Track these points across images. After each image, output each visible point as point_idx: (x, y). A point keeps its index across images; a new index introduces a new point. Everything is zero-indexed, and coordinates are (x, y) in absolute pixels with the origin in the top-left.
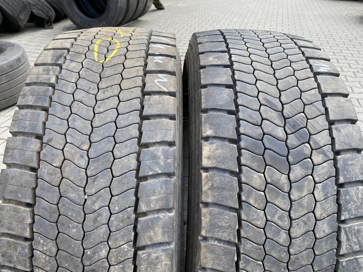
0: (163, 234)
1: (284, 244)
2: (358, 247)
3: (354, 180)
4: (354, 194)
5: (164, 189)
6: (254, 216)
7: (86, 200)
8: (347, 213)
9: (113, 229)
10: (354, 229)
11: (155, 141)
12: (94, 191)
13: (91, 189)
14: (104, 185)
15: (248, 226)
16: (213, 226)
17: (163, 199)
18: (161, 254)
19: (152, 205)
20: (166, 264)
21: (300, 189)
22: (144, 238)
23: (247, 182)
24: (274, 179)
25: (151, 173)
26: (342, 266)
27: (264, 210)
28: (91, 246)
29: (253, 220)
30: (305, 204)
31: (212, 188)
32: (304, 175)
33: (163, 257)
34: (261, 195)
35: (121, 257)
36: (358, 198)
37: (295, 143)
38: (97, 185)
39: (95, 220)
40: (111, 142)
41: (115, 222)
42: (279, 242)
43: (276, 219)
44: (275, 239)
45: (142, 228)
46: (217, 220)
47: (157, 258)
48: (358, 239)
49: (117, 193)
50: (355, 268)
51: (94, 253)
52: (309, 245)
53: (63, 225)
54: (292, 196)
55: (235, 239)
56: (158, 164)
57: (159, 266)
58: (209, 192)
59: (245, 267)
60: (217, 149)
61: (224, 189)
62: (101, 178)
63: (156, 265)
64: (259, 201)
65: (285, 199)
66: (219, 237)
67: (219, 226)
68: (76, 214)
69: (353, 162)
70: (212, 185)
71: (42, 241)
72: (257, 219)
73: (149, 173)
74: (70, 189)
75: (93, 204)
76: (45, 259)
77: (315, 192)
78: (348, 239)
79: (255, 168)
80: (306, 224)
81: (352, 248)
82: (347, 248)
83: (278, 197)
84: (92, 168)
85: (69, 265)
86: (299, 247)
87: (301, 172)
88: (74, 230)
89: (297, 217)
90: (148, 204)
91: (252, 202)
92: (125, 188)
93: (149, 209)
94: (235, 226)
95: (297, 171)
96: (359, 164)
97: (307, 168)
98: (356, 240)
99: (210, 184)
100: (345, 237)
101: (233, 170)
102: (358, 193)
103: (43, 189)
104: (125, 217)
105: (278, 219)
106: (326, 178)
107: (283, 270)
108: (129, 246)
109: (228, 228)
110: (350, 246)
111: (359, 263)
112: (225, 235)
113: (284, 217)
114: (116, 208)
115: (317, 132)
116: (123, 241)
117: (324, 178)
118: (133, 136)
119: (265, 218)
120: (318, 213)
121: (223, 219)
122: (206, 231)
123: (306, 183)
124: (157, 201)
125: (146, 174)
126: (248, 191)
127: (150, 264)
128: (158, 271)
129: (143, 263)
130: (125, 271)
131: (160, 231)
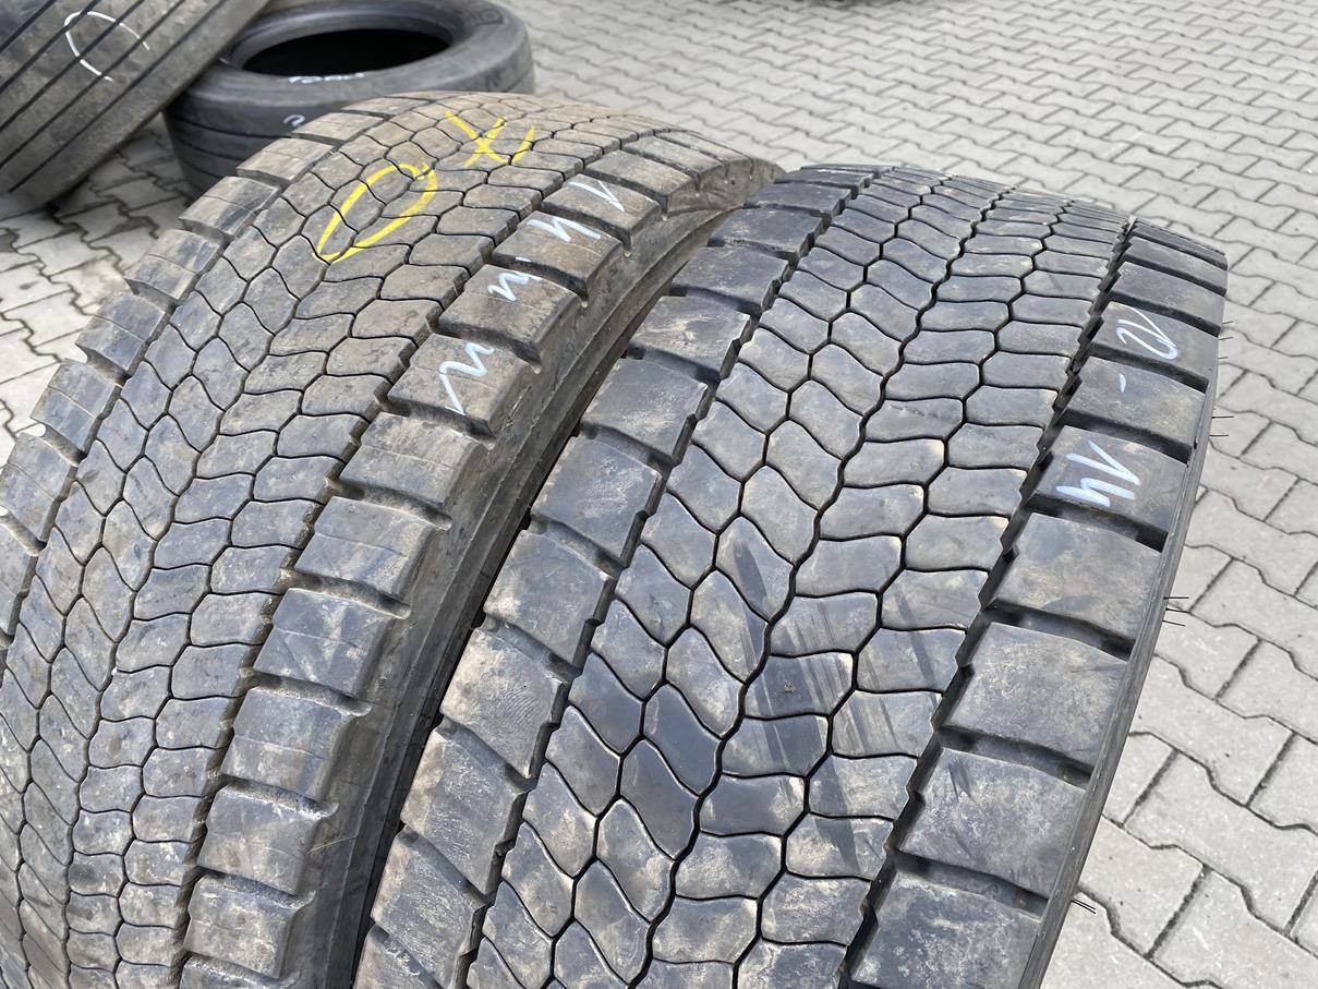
0: (271, 862)
5: (308, 734)
6: (518, 941)
7: (110, 679)
9: (149, 787)
11: (335, 574)
12: (134, 663)
13: (129, 654)
14: (160, 657)
15: (494, 962)
16: (405, 909)
17: (295, 762)
18: (255, 913)
19: (261, 766)
20: (262, 949)
21: (696, 930)
22: (218, 850)
23: (537, 824)
24: (622, 855)
25: (287, 670)
27: (554, 939)
28: (95, 809)
29: (512, 952)
31: (436, 792)
32: (730, 887)
33: (257, 926)
34: (560, 886)
35: (153, 870)
37: (752, 760)
38: (145, 649)
39: (116, 744)
40: (219, 537)
41: (158, 771)
45: (220, 817)
46: (419, 897)
47: (242, 919)
49: (182, 695)
51: (98, 830)
53: (50, 722)
54: (656, 941)
56: (317, 650)
57: (243, 944)
58: (426, 800)
60: (501, 673)
61: (466, 811)
62: (158, 635)
63: (236, 936)
64: (549, 904)
65: (631, 938)
66: (411, 949)
67: (418, 917)
68: (81, 709)
69: (959, 927)
70: (441, 783)
72: (524, 957)
73: (281, 668)
74: (85, 632)
75: (123, 699)
77: (743, 966)
79: (576, 788)
83: (612, 920)
84: (149, 596)
85: (44, 829)
87: (723, 875)
88: (69, 748)
90: (252, 758)
91: (526, 893)
92: (206, 688)
93: (251, 775)
94: (459, 943)
95: (712, 866)
96: (981, 946)
97: (750, 870)
99: (438, 775)
101: (515, 762)
103: (34, 608)
104: (186, 768)
106: (807, 935)
108: (176, 850)
109: (440, 938)
112: (428, 952)
114: (170, 735)
115: (860, 750)
116: (165, 831)
117: (797, 934)
118: (281, 539)
119: (546, 967)
121: (435, 904)
122: (385, 913)
123: (727, 919)
124: (278, 760)
125: (273, 668)
126: (528, 852)
127: (221, 926)
128: (239, 954)
129: (205, 916)
130: (158, 914)
131: (263, 849)
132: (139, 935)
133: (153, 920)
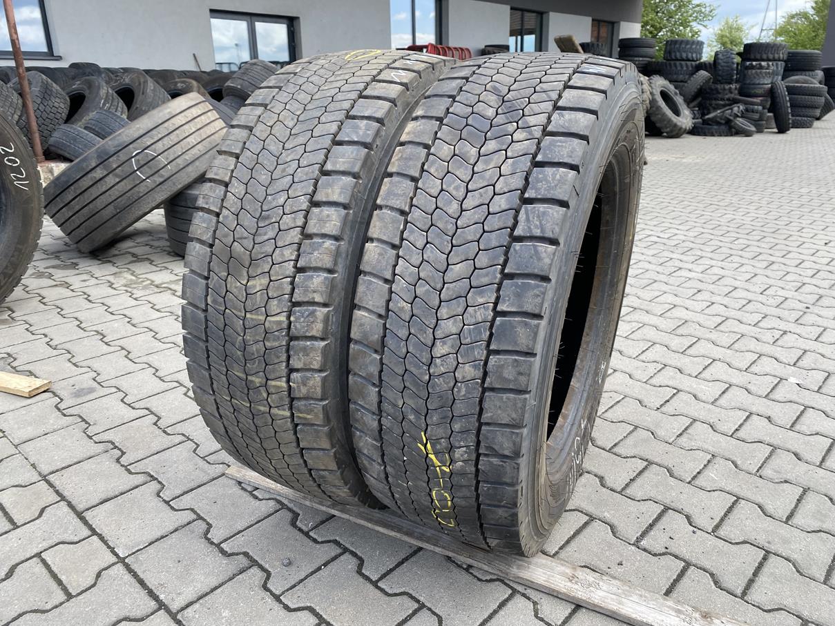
1: (453, 215)
2: (539, 231)
3: (556, 160)
4: (550, 174)
5: (354, 154)
6: (430, 184)
7: (282, 153)
8: (534, 191)
9: (296, 180)
10: (538, 211)
11: (362, 115)
12: (291, 146)
14: (301, 143)
15: (422, 193)
17: (349, 163)
18: (333, 212)
19: (338, 166)
20: (335, 225)
21: (486, 163)
22: (321, 194)
23: (435, 153)
24: (462, 151)
25: (347, 139)
26: (515, 250)
27: (442, 180)
28: (274, 193)
29: (428, 188)
30: (488, 177)
31: (400, 159)
32: (496, 149)
33: (334, 217)
34: (445, 165)
35: (295, 207)
36: (553, 179)
37: (501, 122)
38: (296, 142)
39: (284, 170)
40: (322, 111)
41: (300, 174)
42: (448, 212)
43: (451, 189)
44: (444, 209)
45: (322, 184)
46: (394, 188)
47: (328, 216)
48: (540, 223)
49: (310, 150)
50: (531, 257)
51: (274, 200)
52: (479, 218)
53: (257, 171)
54: (476, 169)
55: (406, 206)
56: (357, 133)
57: (327, 225)
58: (397, 162)
59: (408, 236)
60: (420, 127)
61: (410, 159)
62: (300, 137)
64: (440, 171)
65: (468, 171)
66: (391, 205)
67: (394, 194)
68: (270, 164)
70: (402, 156)
71: (236, 184)
72: (432, 188)
74: (272, 143)
75: (287, 157)
76: (233, 200)
77: (502, 167)
78: (528, 219)
79: (447, 141)
80: (481, 196)
81: (531, 231)
82: (523, 229)
83: (460, 168)
84: (297, 128)
85: (250, 208)
86: (468, 219)
87: (495, 147)
88: (264, 177)
89: (474, 188)
90: (334, 164)
91: (432, 171)
92: (319, 147)
93: (334, 169)
94: (409, 194)
95: (491, 146)
97: (503, 144)
98: (538, 223)
99: (400, 155)
100: (525, 216)
101: (426, 142)
102: (556, 174)
103: (252, 143)
104: (310, 172)
105: (454, 189)
106: (520, 154)
107: (446, 243)
108: (305, 198)
109: (402, 196)
110: (529, 228)
111: (537, 251)
112: (398, 202)
113: (460, 187)
114: (305, 162)
116: (301, 193)
117: (518, 154)
118: (343, 109)
119: (440, 187)
120: (498, 187)
121: (400, 187)
122: (382, 200)
123: (496, 157)
124: (344, 163)
125: (342, 139)
126: (433, 161)
127: (320, 220)
128: (326, 229)
129: (314, 218)
130: (295, 222)
131: (338, 191)
132: (286, 233)
133: (293, 225)
